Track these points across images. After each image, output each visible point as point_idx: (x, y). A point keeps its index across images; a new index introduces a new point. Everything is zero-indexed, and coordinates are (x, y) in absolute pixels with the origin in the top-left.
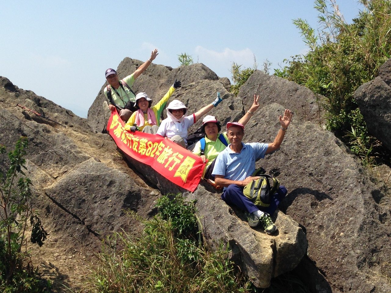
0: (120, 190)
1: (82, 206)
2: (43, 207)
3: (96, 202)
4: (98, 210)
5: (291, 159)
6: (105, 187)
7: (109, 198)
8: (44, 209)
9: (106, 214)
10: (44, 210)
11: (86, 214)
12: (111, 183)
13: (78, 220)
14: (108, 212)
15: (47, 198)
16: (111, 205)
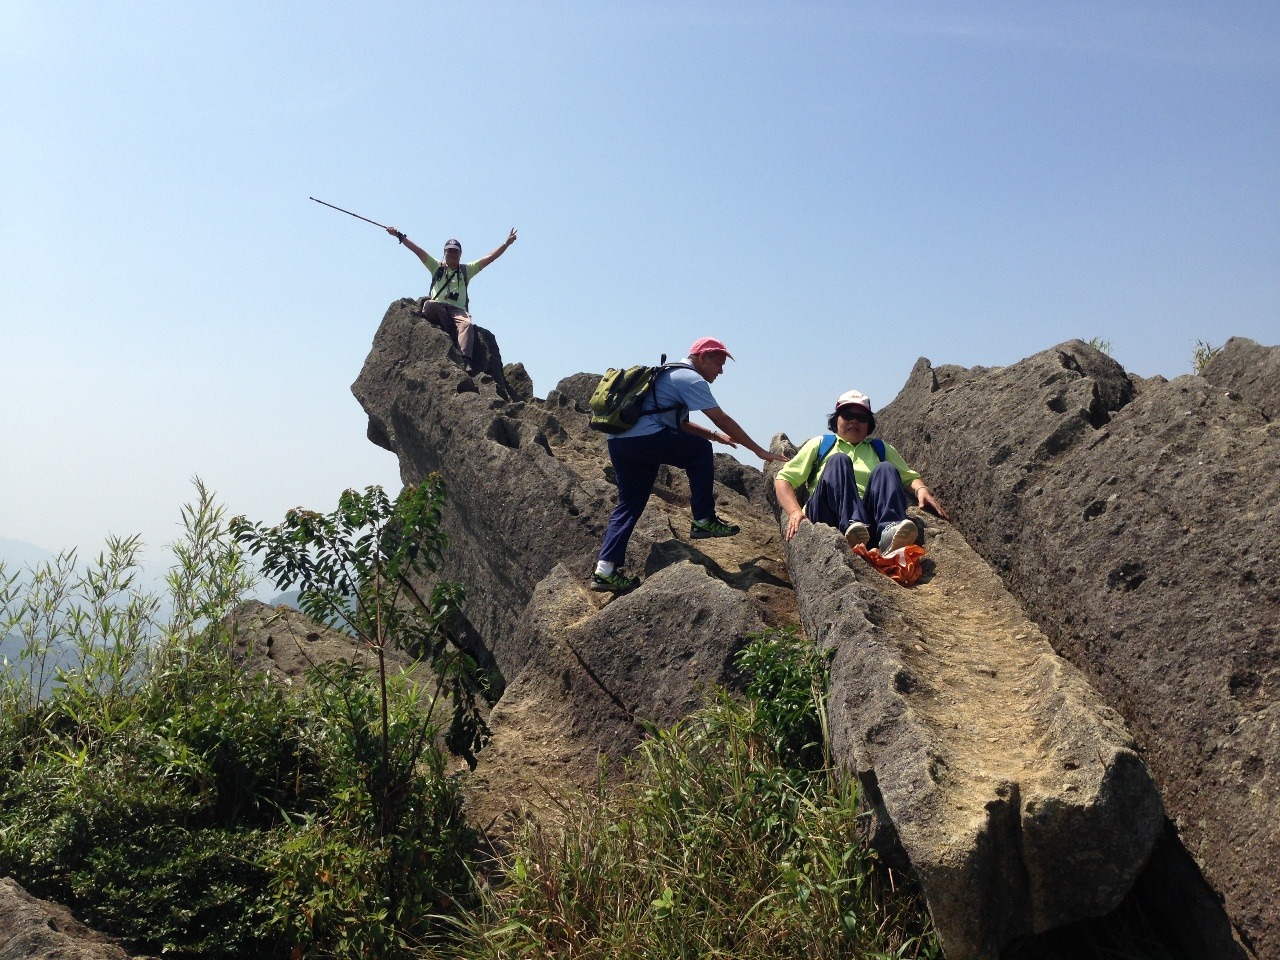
0: (718, 634)
1: (633, 673)
2: (558, 674)
3: (663, 666)
4: (664, 687)
5: (1186, 532)
6: (687, 627)
7: (692, 654)
8: (560, 678)
9: (678, 697)
10: (560, 680)
11: (639, 695)
12: (703, 615)
13: (621, 710)
14: (685, 692)
15: (569, 651)
16: (694, 675)
